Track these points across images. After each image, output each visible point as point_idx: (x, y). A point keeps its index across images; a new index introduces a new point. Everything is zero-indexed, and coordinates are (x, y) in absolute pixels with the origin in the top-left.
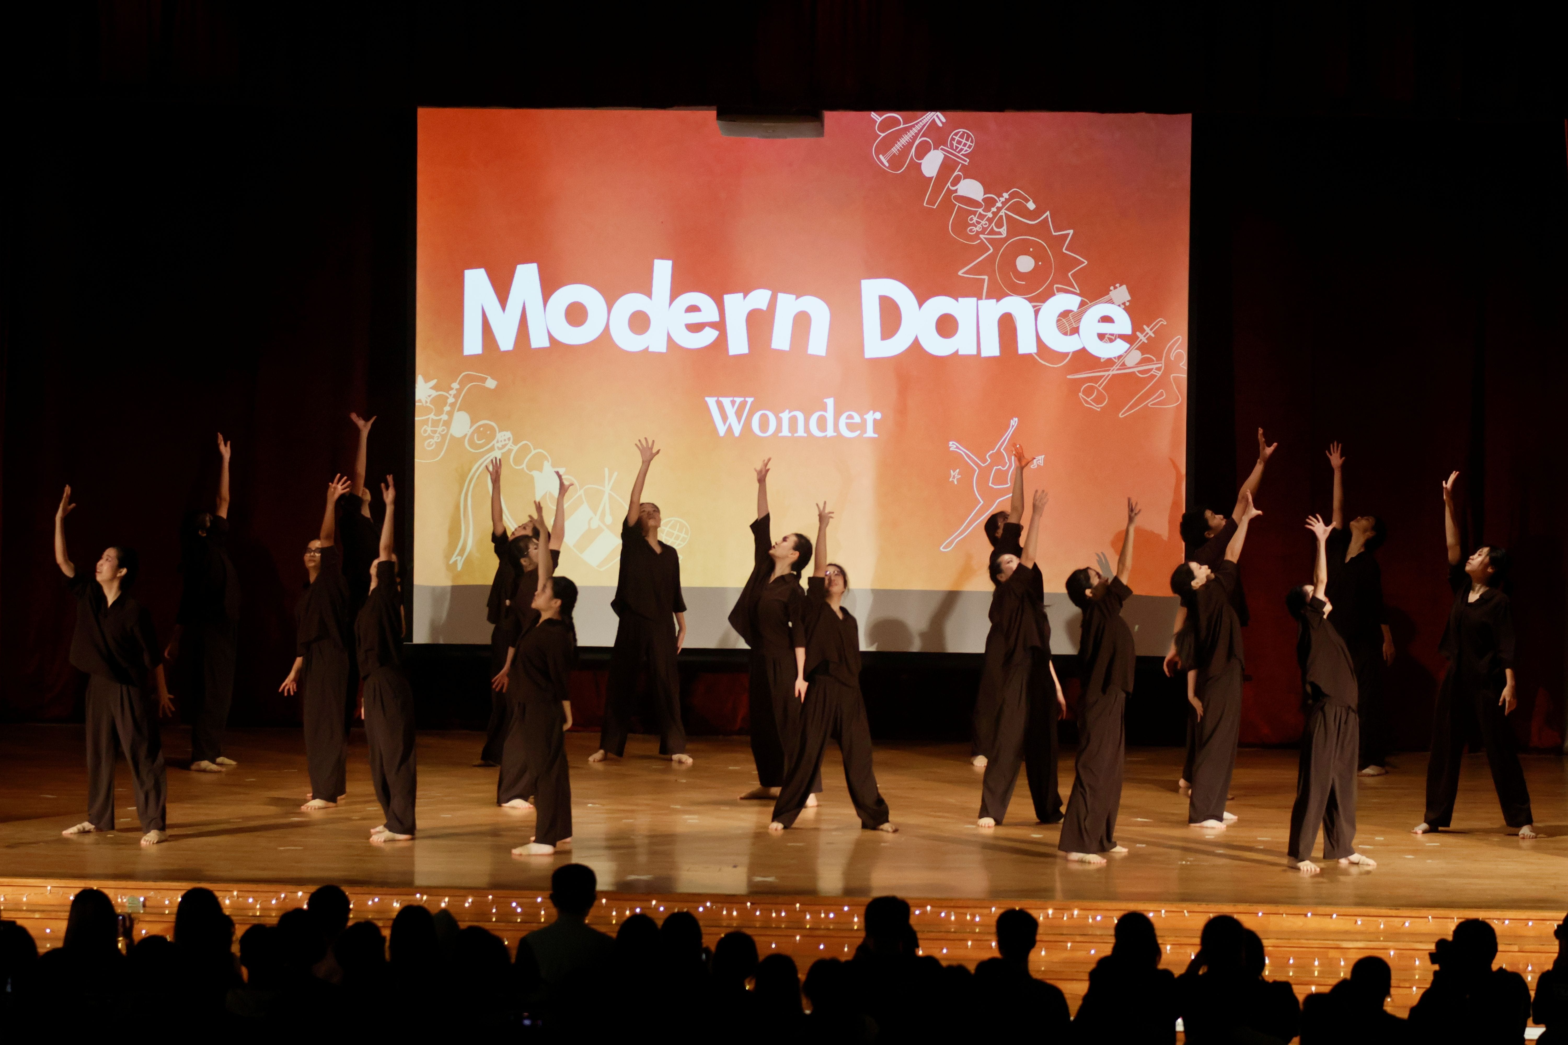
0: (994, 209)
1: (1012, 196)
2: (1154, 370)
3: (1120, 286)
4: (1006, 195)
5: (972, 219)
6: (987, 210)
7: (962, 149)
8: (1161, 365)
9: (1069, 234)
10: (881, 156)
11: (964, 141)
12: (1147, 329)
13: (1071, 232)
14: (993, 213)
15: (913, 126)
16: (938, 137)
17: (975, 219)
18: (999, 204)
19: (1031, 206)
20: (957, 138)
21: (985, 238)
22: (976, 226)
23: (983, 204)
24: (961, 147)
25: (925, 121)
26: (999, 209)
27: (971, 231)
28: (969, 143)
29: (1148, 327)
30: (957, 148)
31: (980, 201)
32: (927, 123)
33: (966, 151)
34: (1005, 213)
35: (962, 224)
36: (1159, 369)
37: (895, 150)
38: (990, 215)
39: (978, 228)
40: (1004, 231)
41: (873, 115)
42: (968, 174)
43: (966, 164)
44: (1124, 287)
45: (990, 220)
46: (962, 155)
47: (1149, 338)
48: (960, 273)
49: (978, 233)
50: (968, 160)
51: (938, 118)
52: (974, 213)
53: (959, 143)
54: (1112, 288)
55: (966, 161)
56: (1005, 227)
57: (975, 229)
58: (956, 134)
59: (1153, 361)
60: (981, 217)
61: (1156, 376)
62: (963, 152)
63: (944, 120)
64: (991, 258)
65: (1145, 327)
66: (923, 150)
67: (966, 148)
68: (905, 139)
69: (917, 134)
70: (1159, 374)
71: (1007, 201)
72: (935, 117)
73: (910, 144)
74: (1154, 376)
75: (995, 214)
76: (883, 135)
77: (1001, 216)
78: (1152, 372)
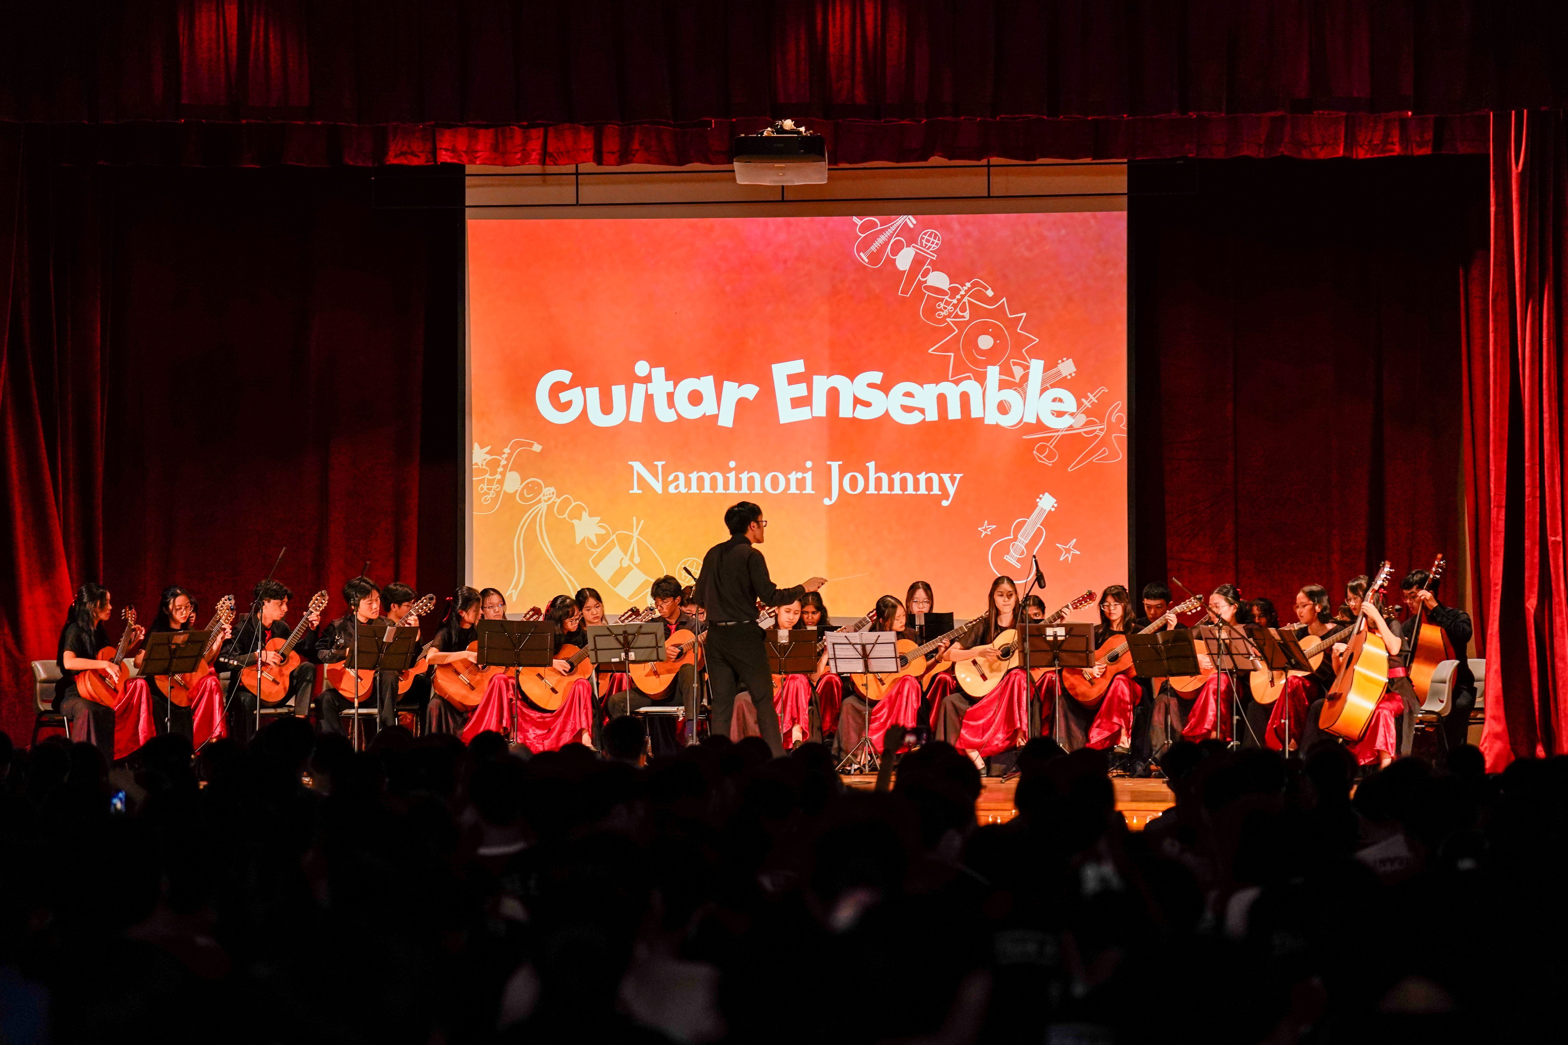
0: (958, 297)
1: (973, 285)
2: (1097, 431)
3: (1067, 360)
4: (968, 285)
5: (939, 306)
6: (953, 297)
7: (930, 247)
8: (1105, 426)
9: (1022, 316)
10: (861, 254)
11: (932, 239)
12: (1091, 396)
13: (1024, 314)
14: (958, 299)
15: (889, 228)
16: (910, 236)
17: (942, 305)
18: (962, 293)
19: (990, 293)
20: (926, 237)
21: (951, 321)
22: (943, 311)
23: (949, 292)
24: (929, 244)
25: (898, 224)
26: (963, 297)
27: (939, 315)
28: (936, 241)
29: (1092, 394)
30: (926, 245)
31: (947, 290)
32: (899, 226)
33: (934, 248)
34: (968, 300)
35: (931, 310)
36: (1101, 430)
37: (873, 248)
38: (955, 301)
39: (945, 313)
40: (967, 315)
41: (855, 219)
42: (936, 267)
43: (934, 259)
44: (1071, 360)
45: (955, 306)
46: (930, 251)
47: (1093, 404)
48: (930, 351)
49: (945, 317)
50: (936, 256)
51: (911, 221)
52: (942, 300)
53: (928, 241)
54: (1060, 361)
55: (934, 257)
56: (968, 311)
57: (942, 313)
58: (925, 234)
59: (1097, 423)
60: (947, 303)
61: (1100, 436)
62: (931, 249)
63: (915, 222)
64: (957, 338)
65: (1089, 394)
66: (897, 248)
67: (934, 246)
68: (882, 239)
69: (892, 235)
70: (1102, 434)
71: (969, 289)
72: (907, 219)
73: (886, 243)
74: (1097, 436)
75: (959, 301)
76: (863, 236)
77: (965, 302)
78: (1096, 433)
